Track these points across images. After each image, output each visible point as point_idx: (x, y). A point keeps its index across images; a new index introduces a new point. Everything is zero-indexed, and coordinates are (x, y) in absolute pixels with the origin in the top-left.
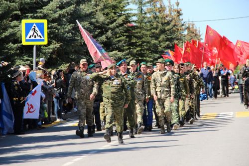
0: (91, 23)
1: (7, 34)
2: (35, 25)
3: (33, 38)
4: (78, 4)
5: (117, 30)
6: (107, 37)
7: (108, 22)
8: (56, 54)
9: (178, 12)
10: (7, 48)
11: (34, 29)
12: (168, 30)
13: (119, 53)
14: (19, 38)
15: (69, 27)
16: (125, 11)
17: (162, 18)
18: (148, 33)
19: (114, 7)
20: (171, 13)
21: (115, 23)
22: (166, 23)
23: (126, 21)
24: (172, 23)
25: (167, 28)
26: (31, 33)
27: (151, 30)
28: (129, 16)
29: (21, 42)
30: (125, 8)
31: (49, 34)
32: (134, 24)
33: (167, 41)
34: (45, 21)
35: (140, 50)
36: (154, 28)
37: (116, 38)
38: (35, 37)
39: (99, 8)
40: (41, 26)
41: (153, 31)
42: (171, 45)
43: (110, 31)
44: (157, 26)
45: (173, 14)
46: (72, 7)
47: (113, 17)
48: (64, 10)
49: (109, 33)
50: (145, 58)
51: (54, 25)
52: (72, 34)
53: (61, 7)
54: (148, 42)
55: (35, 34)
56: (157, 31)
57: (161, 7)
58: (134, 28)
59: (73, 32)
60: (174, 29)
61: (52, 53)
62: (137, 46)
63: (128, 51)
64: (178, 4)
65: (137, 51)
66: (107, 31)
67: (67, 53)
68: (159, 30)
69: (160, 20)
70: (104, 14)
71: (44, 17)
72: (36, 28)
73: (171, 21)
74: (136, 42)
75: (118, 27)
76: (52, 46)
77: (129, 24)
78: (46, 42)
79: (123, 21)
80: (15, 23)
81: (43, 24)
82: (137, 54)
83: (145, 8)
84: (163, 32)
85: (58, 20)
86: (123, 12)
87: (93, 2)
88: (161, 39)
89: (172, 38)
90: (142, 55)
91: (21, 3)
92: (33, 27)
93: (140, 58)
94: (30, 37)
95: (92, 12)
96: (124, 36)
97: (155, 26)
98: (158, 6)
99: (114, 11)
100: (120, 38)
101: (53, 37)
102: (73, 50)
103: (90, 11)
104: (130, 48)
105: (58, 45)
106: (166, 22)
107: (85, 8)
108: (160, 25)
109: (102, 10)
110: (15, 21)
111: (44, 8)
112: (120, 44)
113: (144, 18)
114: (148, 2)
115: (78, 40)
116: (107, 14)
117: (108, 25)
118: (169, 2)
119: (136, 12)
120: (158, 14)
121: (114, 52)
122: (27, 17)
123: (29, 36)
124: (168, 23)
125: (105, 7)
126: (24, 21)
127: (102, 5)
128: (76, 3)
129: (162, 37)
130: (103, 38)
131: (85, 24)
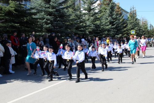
3: (133, 33)
7: (145, 30)
14: (131, 33)
15: (138, 31)
18: (151, 32)
19: (146, 28)
23: (148, 30)
40: (134, 31)
53: (137, 28)
80: (130, 31)
83: (151, 28)
85: (137, 30)
101: (136, 33)
113: (151, 30)
122: (132, 30)
130: (144, 33)
131: (141, 31)
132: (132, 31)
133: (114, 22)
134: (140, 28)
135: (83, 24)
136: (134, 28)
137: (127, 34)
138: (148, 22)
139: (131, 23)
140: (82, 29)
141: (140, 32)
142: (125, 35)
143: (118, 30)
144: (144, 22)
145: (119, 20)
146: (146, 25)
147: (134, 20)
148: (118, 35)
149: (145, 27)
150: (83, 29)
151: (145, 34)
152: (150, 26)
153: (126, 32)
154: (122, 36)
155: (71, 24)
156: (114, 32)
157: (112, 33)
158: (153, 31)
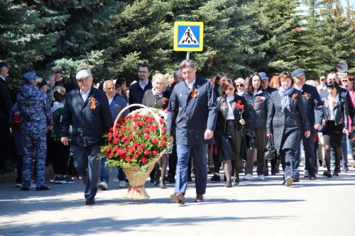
0: (253, 27)
1: (157, 38)
2: (189, 28)
3: (186, 43)
4: (239, 4)
5: (284, 36)
6: (270, 44)
7: (274, 26)
8: (211, 62)
10: (158, 55)
11: (189, 33)
12: (344, 37)
13: (284, 63)
14: (170, 43)
15: (228, 31)
16: (294, 12)
17: (338, 22)
18: (321, 39)
19: (282, 8)
20: (349, 17)
21: (281, 27)
22: (342, 28)
23: (295, 25)
24: (351, 29)
25: (344, 34)
26: (184, 37)
27: (324, 36)
28: (299, 19)
29: (172, 48)
30: (295, 10)
31: (205, 39)
32: (304, 29)
33: (343, 50)
35: (311, 60)
36: (328, 34)
37: (282, 45)
38: (189, 42)
39: (262, 9)
40: (196, 30)
41: (326, 37)
42: (348, 55)
43: (274, 37)
44: (332, 31)
45: (351, 18)
47: (279, 20)
48: (223, 11)
49: (274, 40)
50: (315, 70)
51: (211, 28)
52: (231, 39)
53: (220, 9)
54: (320, 51)
55: (189, 39)
56: (332, 38)
57: (338, 9)
58: (303, 33)
59: (232, 37)
60: (352, 35)
61: (208, 62)
62: (307, 55)
63: (296, 61)
65: (307, 61)
66: (271, 37)
67: (224, 62)
68: (333, 36)
69: (336, 24)
70: (269, 16)
71: (201, 19)
72: (191, 32)
73: (349, 26)
74: (306, 51)
75: (284, 32)
76: (207, 53)
77: (298, 29)
78: (201, 49)
79: (291, 24)
80: (167, 25)
81: (198, 27)
82: (306, 65)
83: (318, 10)
84: (338, 38)
85: (216, 23)
86: (291, 15)
87: (256, 2)
88: (335, 47)
89: (349, 46)
90: (312, 66)
91: (175, 2)
92: (187, 31)
93: (310, 70)
94: (183, 42)
95: (255, 14)
96: (291, 42)
97: (329, 31)
98: (334, 7)
99: (280, 13)
100: (287, 45)
101: (209, 42)
102: (232, 58)
103: (252, 12)
104: (298, 58)
105: (214, 52)
106: (343, 26)
107: (247, 9)
108: (335, 30)
109: (267, 11)
110: (167, 23)
111: (200, 8)
112: (287, 52)
113: (316, 21)
114: (322, 3)
115: (238, 46)
117: (272, 29)
118: (348, 3)
120: (333, 17)
121: (279, 62)
122: (180, 19)
123: (181, 41)
124: (346, 28)
125: (271, 8)
126: (177, 24)
127: (266, 4)
128: (237, 3)
129: (338, 45)
130: (266, 45)
131: (246, 28)
132: (182, 30)
137: (146, 51)
141: (237, 34)
142: (131, 58)
143: (78, 16)
148: (75, 54)
151: (272, 53)
153: (136, 33)
154: (105, 65)
156: (47, 29)
157: (29, 40)
158: (329, 30)
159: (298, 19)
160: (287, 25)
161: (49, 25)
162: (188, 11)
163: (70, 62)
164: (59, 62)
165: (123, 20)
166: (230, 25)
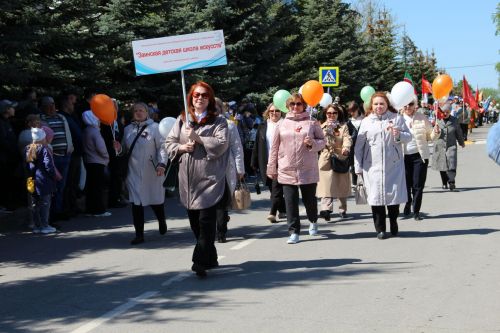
0: (370, 70)
2: (329, 71)
6: (380, 81)
7: (381, 69)
9: (434, 61)
16: (394, 60)
17: (421, 66)
19: (387, 57)
20: (428, 62)
21: (386, 69)
23: (395, 68)
24: (429, 70)
26: (326, 77)
30: (395, 58)
31: (340, 77)
34: (337, 68)
38: (329, 80)
39: (374, 58)
40: (334, 72)
44: (417, 72)
46: (357, 57)
47: (385, 65)
48: (351, 60)
49: (382, 77)
51: (344, 71)
53: (348, 58)
55: (329, 78)
57: (421, 57)
58: (400, 73)
60: (430, 74)
64: (433, 54)
69: (419, 67)
71: (336, 65)
72: (330, 74)
73: (428, 68)
75: (389, 72)
76: (341, 87)
77: (397, 70)
78: (337, 85)
81: (335, 70)
85: (346, 68)
86: (392, 61)
92: (328, 73)
94: (326, 80)
95: (370, 61)
98: (418, 56)
99: (386, 60)
101: (342, 80)
105: (346, 87)
107: (366, 58)
108: (419, 71)
111: (336, 58)
113: (407, 65)
116: (381, 63)
117: (381, 71)
119: (400, 61)
120: (418, 62)
122: (323, 66)
123: (324, 79)
124: (426, 69)
125: (379, 57)
126: (321, 69)
127: (376, 55)
131: (366, 70)
132: (324, 72)
133: (239, 19)
134: (361, 53)
135: (78, 27)
136: (333, 55)
138: (394, 24)
139: (318, 29)
140: (76, 56)
141: (358, 75)
144: (376, 28)
145: (262, 11)
146: (386, 43)
147: (334, 16)
148: (260, 91)
149: (383, 51)
150: (80, 56)
152: (401, 45)
155: (11, 22)
156: (241, 74)
157: (230, 81)
158: (415, 70)
159: (397, 64)
160: (390, 67)
161: (243, 71)
162: (328, 60)
163: (257, 95)
164: (249, 95)
165: (288, 66)
166: (355, 69)
